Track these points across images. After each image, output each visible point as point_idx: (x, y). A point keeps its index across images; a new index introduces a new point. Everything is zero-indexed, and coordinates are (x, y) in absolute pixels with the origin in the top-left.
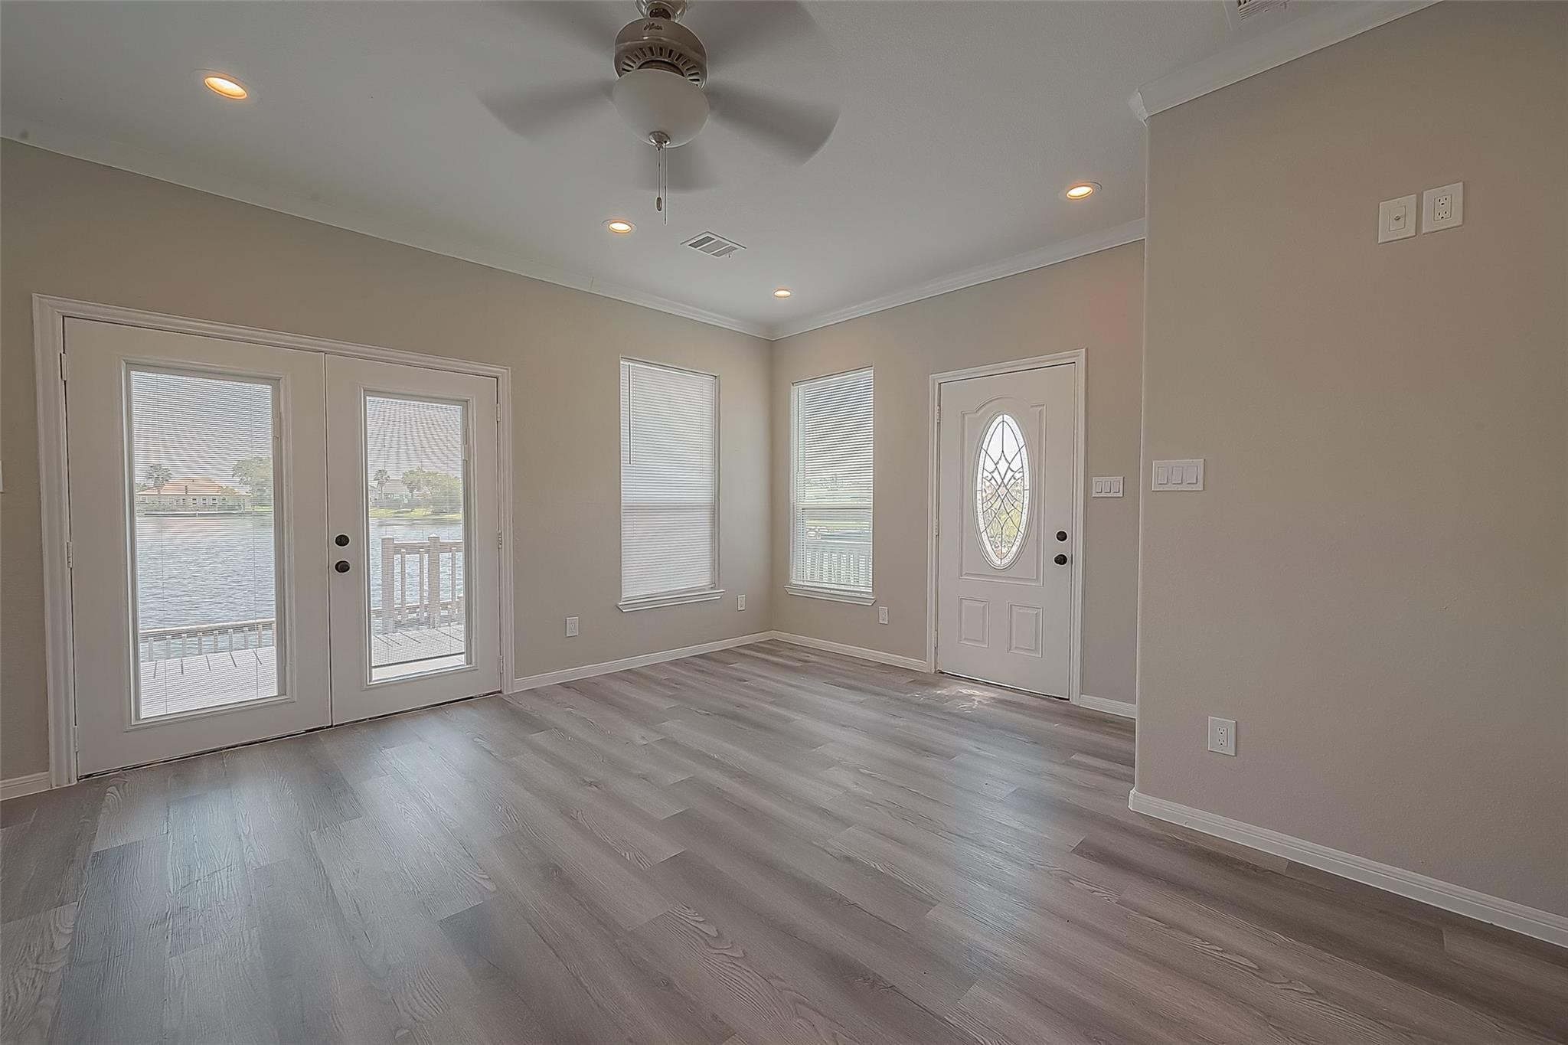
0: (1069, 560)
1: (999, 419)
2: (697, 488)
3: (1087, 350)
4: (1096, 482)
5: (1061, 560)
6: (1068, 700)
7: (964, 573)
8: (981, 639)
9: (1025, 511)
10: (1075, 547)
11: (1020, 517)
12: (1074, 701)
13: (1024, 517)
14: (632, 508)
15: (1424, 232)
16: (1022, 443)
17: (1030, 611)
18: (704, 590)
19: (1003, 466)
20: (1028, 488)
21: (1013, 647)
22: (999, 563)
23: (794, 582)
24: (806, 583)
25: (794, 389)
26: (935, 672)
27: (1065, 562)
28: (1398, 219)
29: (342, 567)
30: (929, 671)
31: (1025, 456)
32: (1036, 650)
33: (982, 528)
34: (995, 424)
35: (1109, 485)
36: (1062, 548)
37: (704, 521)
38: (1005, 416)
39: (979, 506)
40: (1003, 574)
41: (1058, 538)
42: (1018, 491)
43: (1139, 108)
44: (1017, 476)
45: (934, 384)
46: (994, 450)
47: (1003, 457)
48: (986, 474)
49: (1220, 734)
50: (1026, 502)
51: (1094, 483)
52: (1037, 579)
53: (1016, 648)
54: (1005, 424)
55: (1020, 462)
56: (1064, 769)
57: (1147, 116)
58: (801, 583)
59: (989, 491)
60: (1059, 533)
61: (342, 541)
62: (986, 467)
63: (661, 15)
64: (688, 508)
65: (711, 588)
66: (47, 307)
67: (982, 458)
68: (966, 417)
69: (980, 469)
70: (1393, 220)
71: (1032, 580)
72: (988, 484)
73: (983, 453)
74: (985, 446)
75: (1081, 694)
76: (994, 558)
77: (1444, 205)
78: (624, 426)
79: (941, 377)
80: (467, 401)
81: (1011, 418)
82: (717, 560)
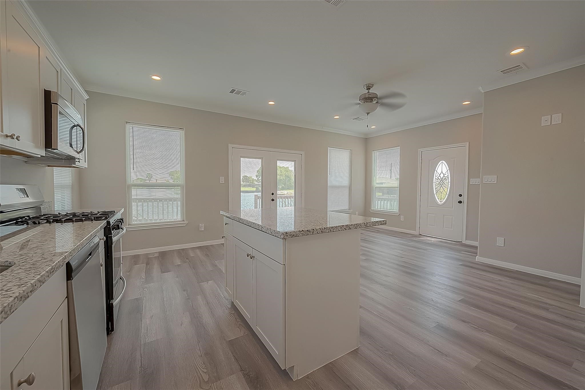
0: (463, 202)
1: (441, 162)
2: (345, 181)
3: (469, 143)
5: (460, 202)
6: (462, 242)
7: (429, 206)
8: (434, 225)
9: (449, 188)
10: (464, 199)
11: (447, 190)
13: (449, 190)
14: (331, 187)
15: (552, 124)
16: (448, 169)
17: (450, 217)
18: (347, 210)
19: (442, 175)
20: (450, 182)
22: (440, 203)
23: (372, 209)
24: (376, 209)
25: (374, 152)
26: (419, 235)
27: (461, 203)
28: (546, 121)
29: (273, 200)
30: (417, 234)
31: (449, 173)
32: (452, 228)
33: (435, 193)
34: (439, 163)
35: (476, 181)
36: (460, 199)
37: (347, 192)
38: (443, 161)
39: (434, 187)
40: (442, 206)
42: (447, 183)
43: (481, 90)
44: (446, 178)
45: (420, 152)
46: (439, 171)
47: (442, 173)
48: (436, 177)
49: (500, 242)
50: (449, 186)
51: (471, 180)
53: (445, 227)
54: (443, 163)
55: (448, 175)
56: (459, 254)
57: (483, 92)
58: (375, 209)
59: (437, 182)
60: (460, 195)
61: (273, 194)
62: (436, 176)
63: (368, 89)
64: (344, 187)
65: (349, 210)
66: (230, 146)
67: (435, 173)
68: (430, 161)
69: (435, 176)
70: (545, 121)
71: (451, 208)
72: (437, 180)
73: (435, 172)
74: (436, 170)
75: (466, 240)
76: (439, 202)
77: (557, 118)
78: (329, 164)
79: (422, 150)
80: (295, 160)
81: (445, 162)
82: (350, 201)
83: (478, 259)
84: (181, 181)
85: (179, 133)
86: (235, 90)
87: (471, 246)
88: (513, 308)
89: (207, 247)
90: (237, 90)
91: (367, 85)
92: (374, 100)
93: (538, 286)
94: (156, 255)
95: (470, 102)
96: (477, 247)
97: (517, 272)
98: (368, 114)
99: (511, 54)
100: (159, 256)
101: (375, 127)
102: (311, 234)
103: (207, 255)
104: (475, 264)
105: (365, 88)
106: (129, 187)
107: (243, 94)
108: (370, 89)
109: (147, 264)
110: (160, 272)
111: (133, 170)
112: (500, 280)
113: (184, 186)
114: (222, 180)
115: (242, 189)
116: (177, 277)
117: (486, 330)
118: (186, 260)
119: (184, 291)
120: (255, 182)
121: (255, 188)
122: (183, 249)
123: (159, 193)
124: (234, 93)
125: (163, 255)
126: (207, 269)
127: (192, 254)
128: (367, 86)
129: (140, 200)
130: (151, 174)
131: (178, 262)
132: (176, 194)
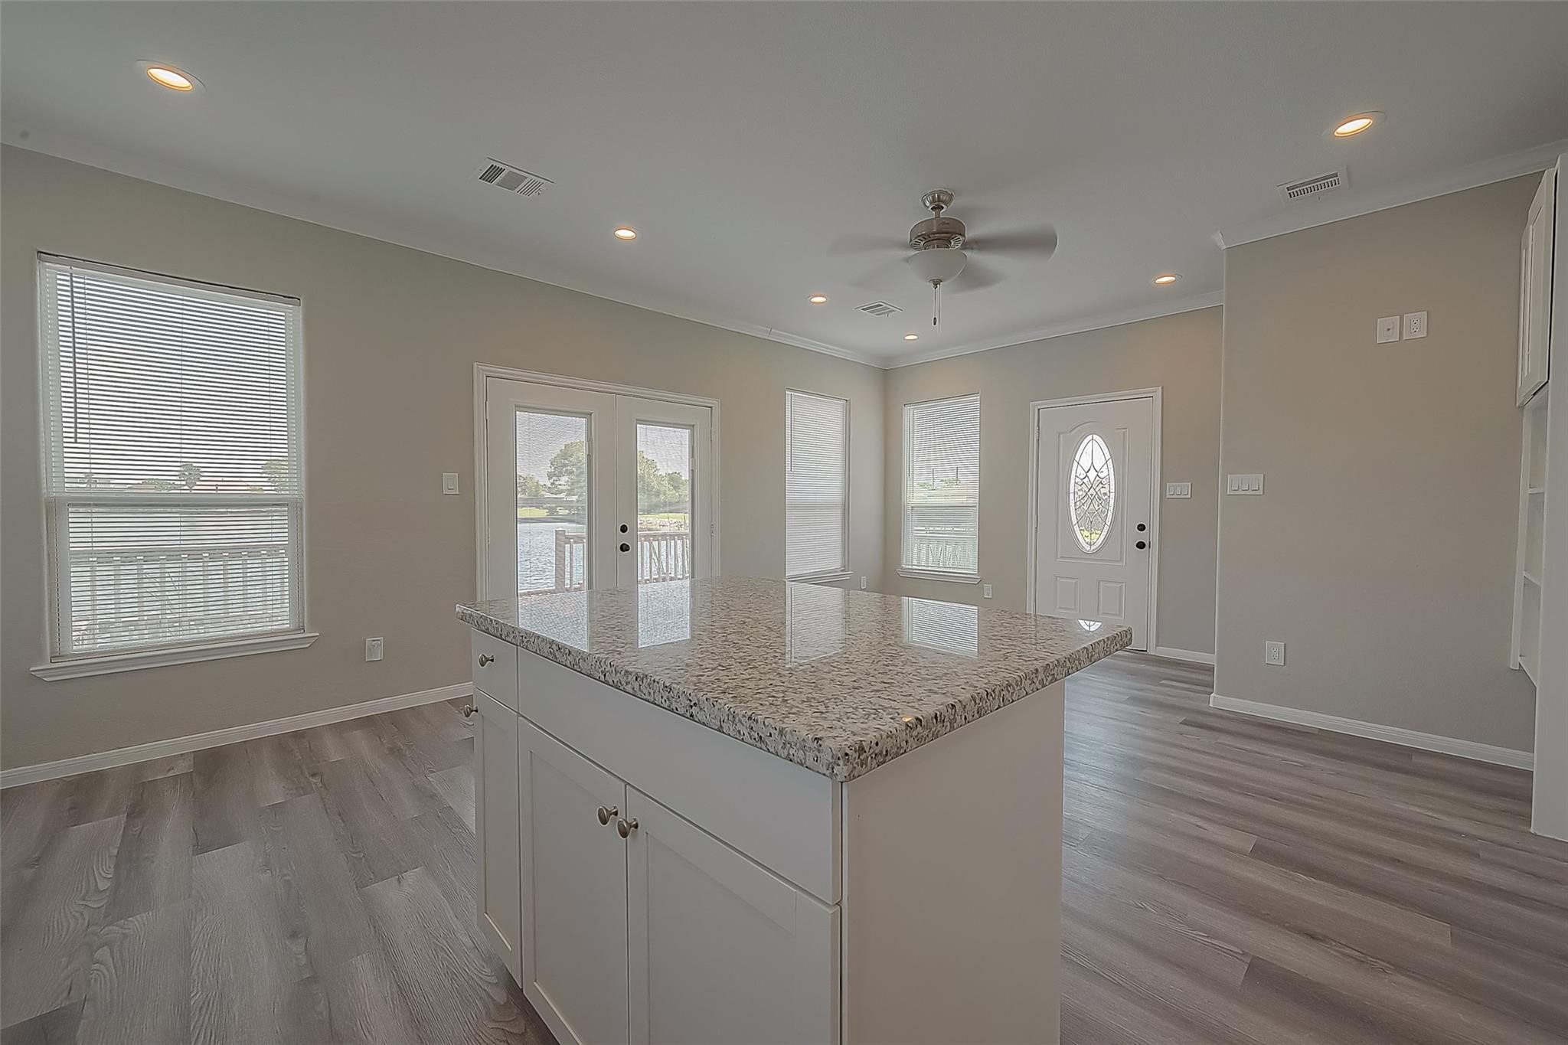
0: (1147, 545)
1: (1090, 437)
2: (831, 489)
3: (1162, 388)
4: (1169, 487)
5: (1141, 545)
6: (1146, 651)
7: (1060, 556)
8: (1073, 607)
9: (1111, 508)
10: (1152, 536)
11: (1106, 514)
12: (1151, 652)
13: (1110, 513)
14: (795, 506)
15: (1405, 338)
16: (1109, 457)
17: (1115, 585)
18: (836, 572)
19: (1092, 474)
20: (1113, 491)
21: (1101, 612)
22: (1089, 548)
23: (904, 566)
24: (914, 567)
25: (907, 408)
27: (1144, 547)
28: (1389, 330)
29: (624, 548)
31: (1112, 468)
32: (1120, 614)
33: (1074, 521)
34: (1086, 441)
35: (1181, 489)
36: (1142, 537)
37: (836, 515)
38: (1094, 436)
39: (1073, 505)
40: (1093, 557)
41: (1139, 530)
42: (1105, 494)
43: (1219, 241)
44: (1104, 481)
45: (1034, 410)
46: (1085, 462)
47: (1092, 467)
48: (1077, 480)
49: (1274, 652)
50: (1112, 501)
52: (1121, 560)
53: (1103, 613)
54: (1094, 442)
55: (1108, 472)
56: (1152, 687)
57: (1225, 247)
58: (910, 567)
59: (1080, 493)
60: (1140, 525)
61: (624, 529)
62: (1078, 475)
63: (938, 208)
64: (828, 506)
65: (842, 571)
66: (480, 370)
67: (1074, 468)
68: (1061, 436)
69: (1073, 476)
70: (1386, 330)
71: (1117, 561)
72: (1080, 488)
73: (1075, 464)
74: (1077, 458)
75: (1157, 646)
76: (1084, 545)
77: (1417, 325)
78: (788, 442)
79: (1040, 404)
80: (693, 426)
81: (1101, 440)
82: (846, 547)
83: (1216, 701)
84: (294, 487)
85: (283, 314)
86: (502, 170)
87: (1174, 663)
88: (1394, 861)
89: (395, 720)
90: (508, 169)
91: (933, 193)
92: (952, 244)
93: (1398, 774)
94: (182, 768)
95: (1174, 279)
96: (1210, 670)
97: (1323, 735)
98: (936, 285)
99: (1335, 134)
100: (191, 772)
101: (915, 337)
102: (948, 729)
103: (395, 752)
104: (1210, 715)
105: (928, 204)
106: (56, 509)
107: (527, 191)
108: (943, 208)
109: (135, 812)
110: (191, 850)
111: (76, 442)
112: (1305, 766)
113: (304, 506)
114: (451, 483)
115: (522, 513)
116: (267, 866)
117: (1388, 963)
118: (311, 779)
119: (294, 935)
120: (543, 493)
121: (547, 508)
122: (298, 735)
123: (212, 530)
124: (498, 184)
125: (211, 765)
126: (396, 814)
127: (334, 752)
128: (934, 197)
129: (105, 557)
130: (195, 465)
131: (274, 790)
132: (276, 529)
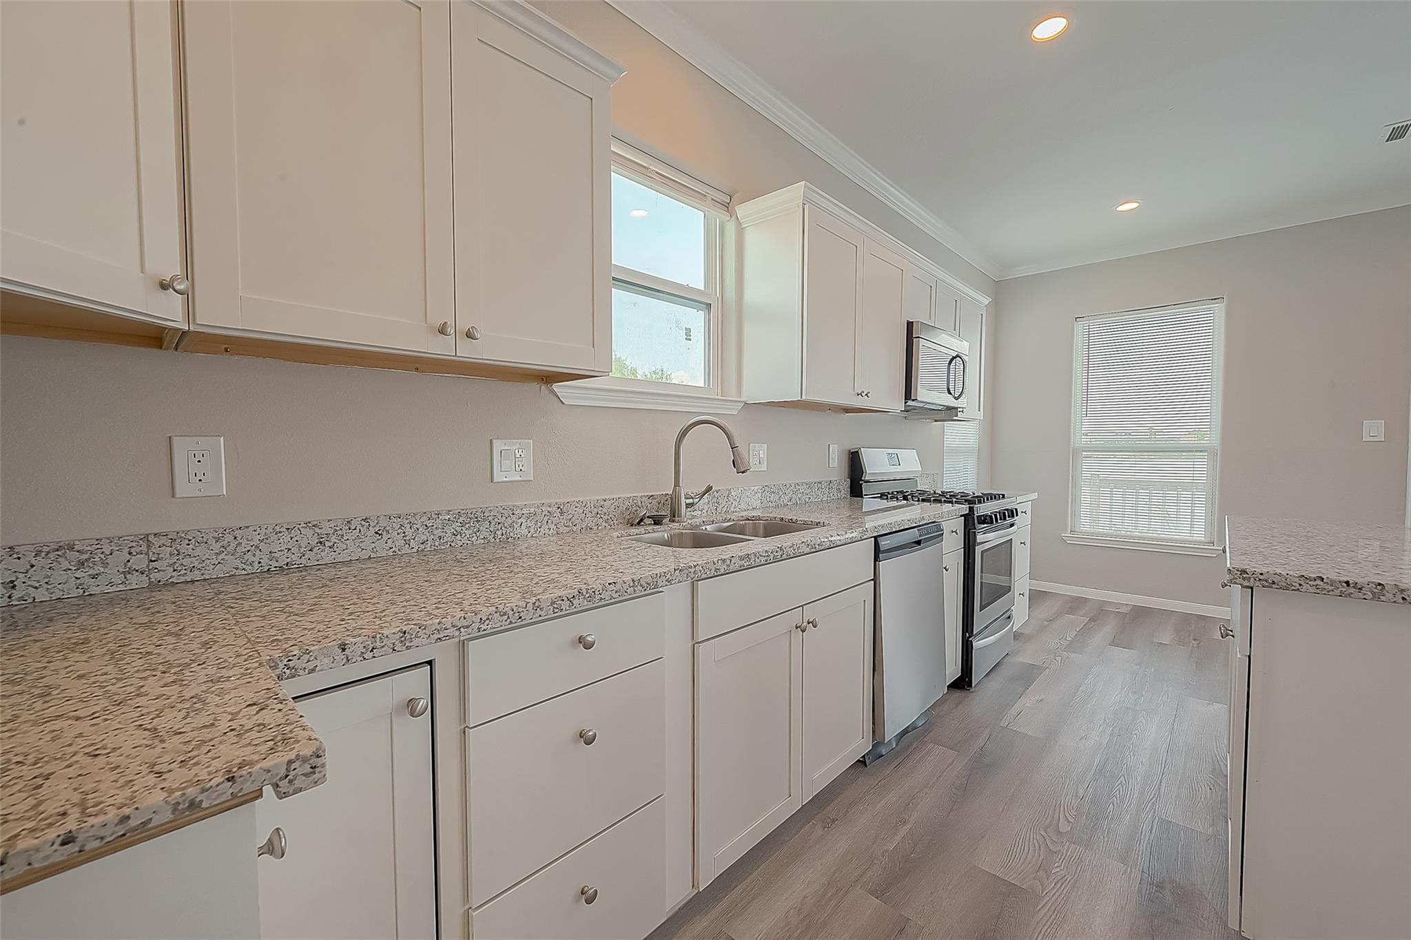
84: (1212, 438)
85: (1212, 312)
94: (1124, 610)
100: (1127, 614)
106: (1076, 452)
109: (1093, 619)
110: (1109, 642)
113: (1217, 452)
116: (1138, 663)
118: (1193, 641)
125: (1140, 614)
131: (1166, 637)
132: (1200, 469)
